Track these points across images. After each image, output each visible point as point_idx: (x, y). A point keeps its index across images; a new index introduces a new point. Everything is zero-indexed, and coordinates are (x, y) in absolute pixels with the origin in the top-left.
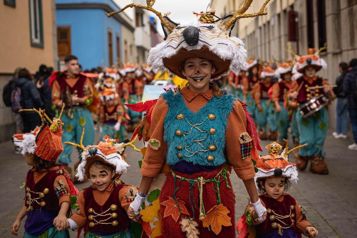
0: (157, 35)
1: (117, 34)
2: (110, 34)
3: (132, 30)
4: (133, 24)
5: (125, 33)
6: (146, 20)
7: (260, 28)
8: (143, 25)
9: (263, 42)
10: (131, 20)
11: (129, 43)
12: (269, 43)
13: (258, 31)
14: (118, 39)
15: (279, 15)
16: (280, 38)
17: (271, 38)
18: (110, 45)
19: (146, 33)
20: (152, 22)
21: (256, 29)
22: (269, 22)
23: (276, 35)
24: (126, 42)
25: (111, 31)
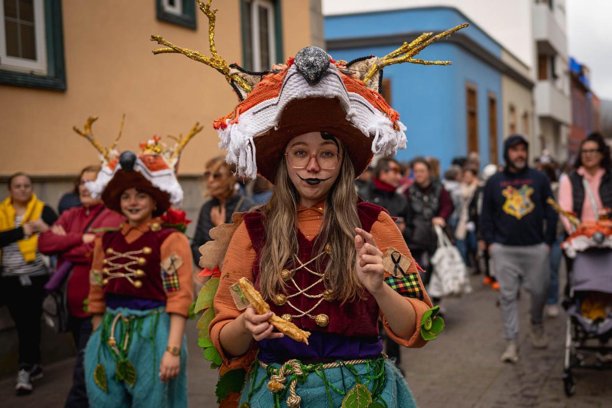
0: (590, 96)
1: (489, 91)
2: (471, 94)
3: (528, 86)
4: (532, 75)
5: (509, 93)
6: (561, 68)
8: (555, 77)
10: (527, 68)
11: (520, 111)
14: (492, 103)
18: (472, 115)
19: (562, 92)
24: (512, 109)
25: (473, 87)
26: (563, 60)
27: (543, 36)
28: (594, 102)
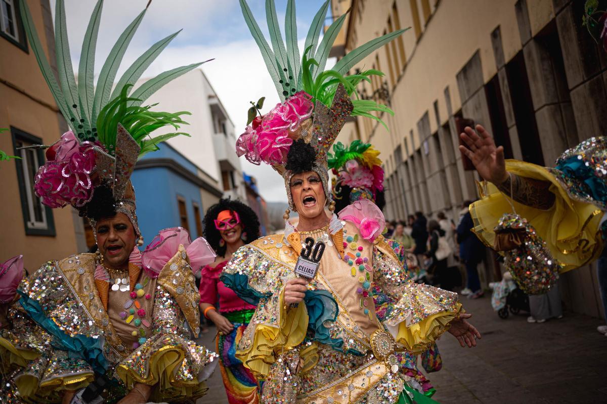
0: (259, 199)
1: (193, 202)
2: (182, 204)
3: (219, 195)
4: (220, 187)
6: (238, 180)
7: (406, 163)
8: (235, 187)
9: (413, 184)
10: (216, 182)
12: (425, 183)
13: (403, 169)
14: (196, 209)
15: (436, 136)
16: (443, 171)
17: (427, 175)
18: (184, 220)
20: (248, 182)
21: (399, 167)
22: (419, 151)
23: (436, 168)
25: (183, 199)
26: (239, 174)
27: (223, 157)
28: (262, 203)
